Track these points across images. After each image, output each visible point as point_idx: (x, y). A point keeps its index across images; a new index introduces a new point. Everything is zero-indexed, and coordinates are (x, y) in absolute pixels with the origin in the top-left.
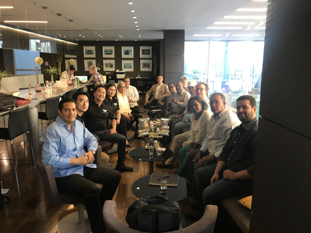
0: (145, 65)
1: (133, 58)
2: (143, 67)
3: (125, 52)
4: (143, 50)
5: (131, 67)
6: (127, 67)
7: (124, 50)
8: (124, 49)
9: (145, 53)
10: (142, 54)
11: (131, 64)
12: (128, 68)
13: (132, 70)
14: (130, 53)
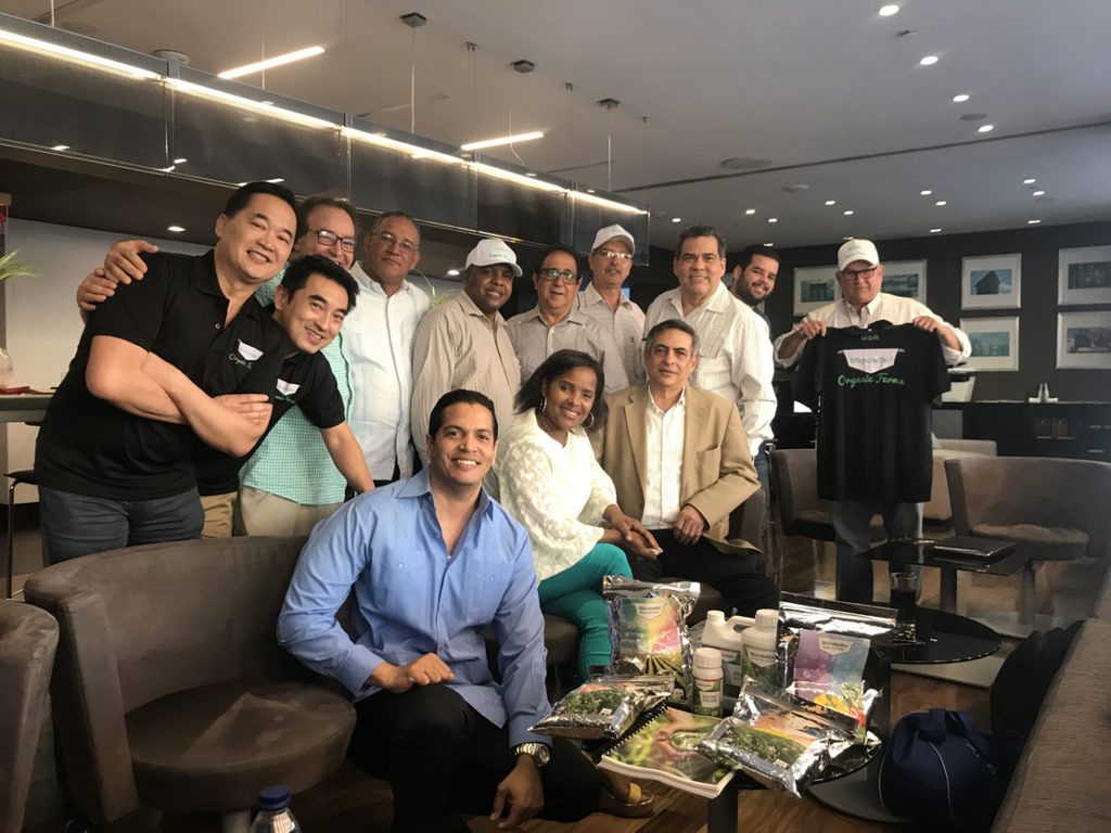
0: (1081, 340)
1: (1018, 309)
2: (1073, 351)
3: (977, 281)
4: (1073, 269)
5: (1003, 351)
6: (987, 351)
7: (973, 274)
8: (972, 267)
9: (1088, 280)
10: (1070, 287)
11: (1006, 335)
12: (990, 355)
13: (1010, 363)
14: (1002, 286)
